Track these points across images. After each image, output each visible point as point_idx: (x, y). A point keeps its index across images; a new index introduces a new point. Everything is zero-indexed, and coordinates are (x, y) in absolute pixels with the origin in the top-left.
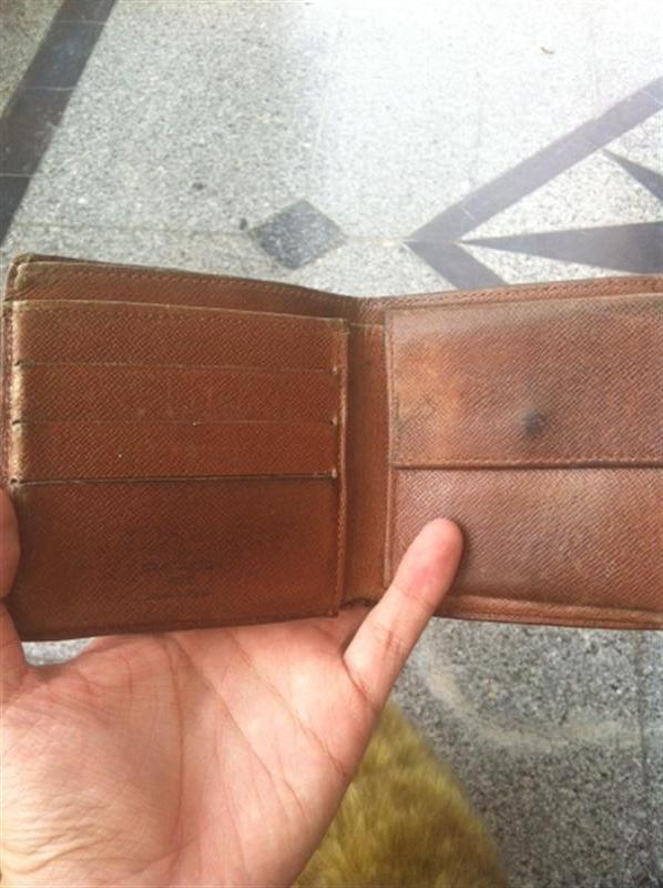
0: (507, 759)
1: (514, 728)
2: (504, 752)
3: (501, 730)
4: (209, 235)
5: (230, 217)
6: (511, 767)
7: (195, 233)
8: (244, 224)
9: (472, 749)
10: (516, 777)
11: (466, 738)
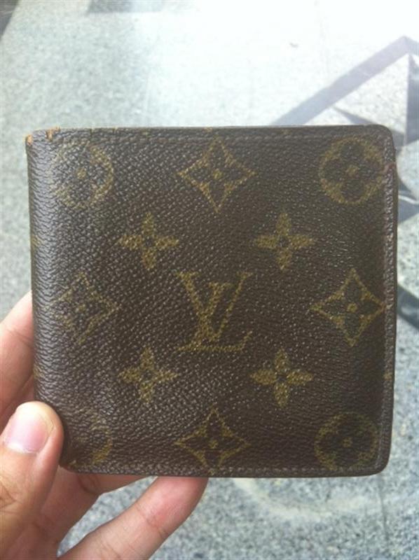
0: (290, 529)
1: (294, 506)
2: (288, 524)
3: (285, 509)
6: (293, 534)
9: (265, 523)
10: (297, 541)
11: (261, 516)
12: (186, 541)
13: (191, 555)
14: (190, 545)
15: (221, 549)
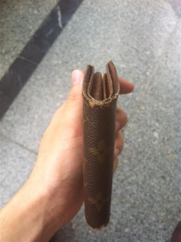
12: (160, 170)
13: (160, 175)
14: (161, 171)
15: (172, 178)
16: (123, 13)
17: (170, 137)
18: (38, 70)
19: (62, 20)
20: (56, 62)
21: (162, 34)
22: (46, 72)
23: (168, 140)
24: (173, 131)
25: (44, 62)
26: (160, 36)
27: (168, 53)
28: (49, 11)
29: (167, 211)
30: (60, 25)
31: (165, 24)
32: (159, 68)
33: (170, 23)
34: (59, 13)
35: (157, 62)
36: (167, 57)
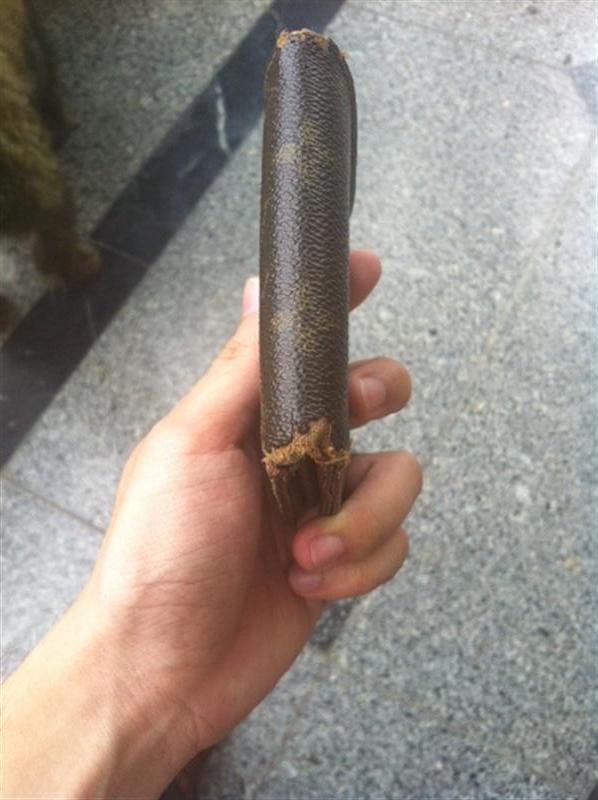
4: (531, 62)
5: (556, 50)
7: (517, 56)
8: (568, 60)
16: (422, 107)
17: (568, 500)
18: (148, 282)
19: (228, 128)
20: (205, 259)
21: (543, 172)
22: (173, 288)
23: (560, 510)
24: (578, 482)
25: (170, 258)
26: (537, 176)
27: (561, 232)
28: (189, 100)
29: (556, 745)
30: (223, 143)
31: (555, 140)
32: (535, 279)
33: (571, 139)
34: (221, 108)
35: (527, 259)
36: (558, 244)
